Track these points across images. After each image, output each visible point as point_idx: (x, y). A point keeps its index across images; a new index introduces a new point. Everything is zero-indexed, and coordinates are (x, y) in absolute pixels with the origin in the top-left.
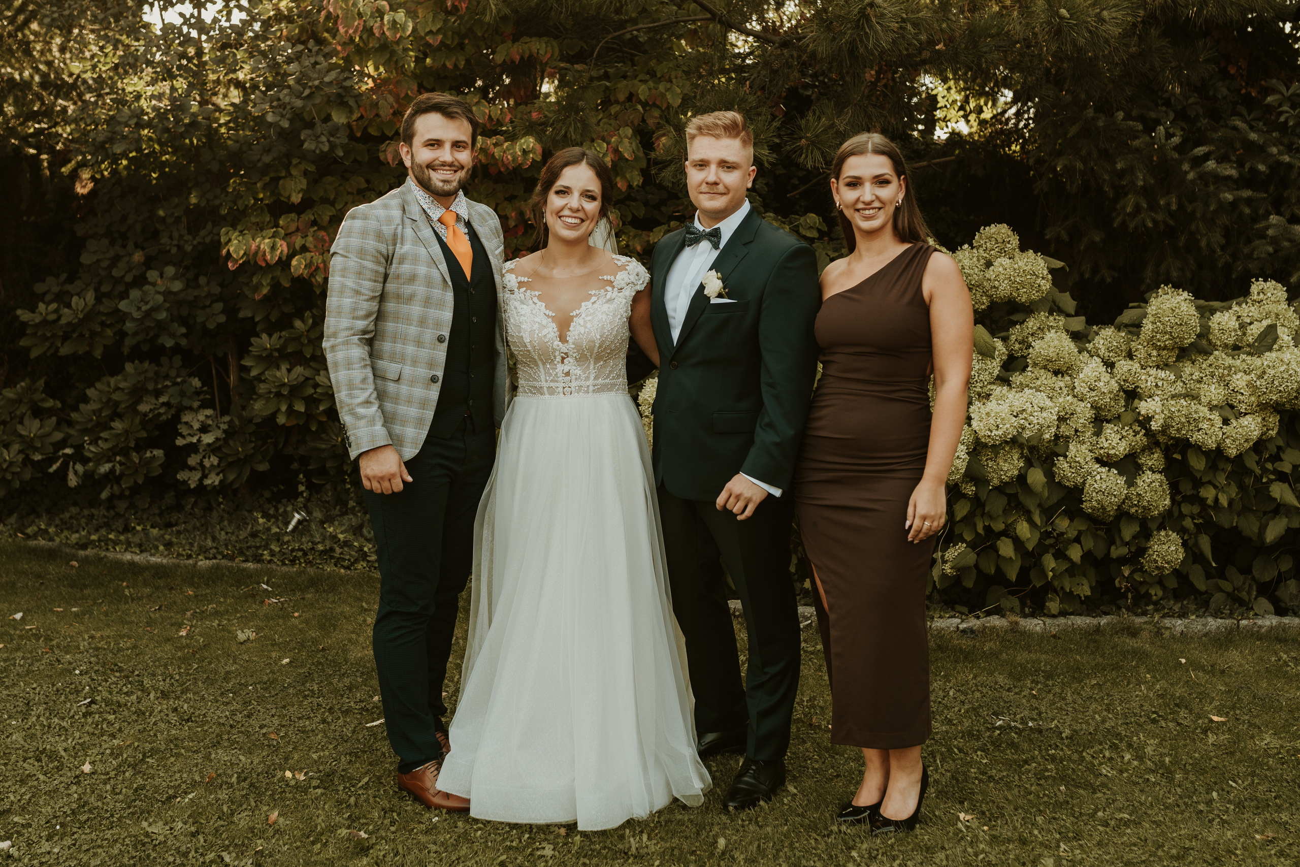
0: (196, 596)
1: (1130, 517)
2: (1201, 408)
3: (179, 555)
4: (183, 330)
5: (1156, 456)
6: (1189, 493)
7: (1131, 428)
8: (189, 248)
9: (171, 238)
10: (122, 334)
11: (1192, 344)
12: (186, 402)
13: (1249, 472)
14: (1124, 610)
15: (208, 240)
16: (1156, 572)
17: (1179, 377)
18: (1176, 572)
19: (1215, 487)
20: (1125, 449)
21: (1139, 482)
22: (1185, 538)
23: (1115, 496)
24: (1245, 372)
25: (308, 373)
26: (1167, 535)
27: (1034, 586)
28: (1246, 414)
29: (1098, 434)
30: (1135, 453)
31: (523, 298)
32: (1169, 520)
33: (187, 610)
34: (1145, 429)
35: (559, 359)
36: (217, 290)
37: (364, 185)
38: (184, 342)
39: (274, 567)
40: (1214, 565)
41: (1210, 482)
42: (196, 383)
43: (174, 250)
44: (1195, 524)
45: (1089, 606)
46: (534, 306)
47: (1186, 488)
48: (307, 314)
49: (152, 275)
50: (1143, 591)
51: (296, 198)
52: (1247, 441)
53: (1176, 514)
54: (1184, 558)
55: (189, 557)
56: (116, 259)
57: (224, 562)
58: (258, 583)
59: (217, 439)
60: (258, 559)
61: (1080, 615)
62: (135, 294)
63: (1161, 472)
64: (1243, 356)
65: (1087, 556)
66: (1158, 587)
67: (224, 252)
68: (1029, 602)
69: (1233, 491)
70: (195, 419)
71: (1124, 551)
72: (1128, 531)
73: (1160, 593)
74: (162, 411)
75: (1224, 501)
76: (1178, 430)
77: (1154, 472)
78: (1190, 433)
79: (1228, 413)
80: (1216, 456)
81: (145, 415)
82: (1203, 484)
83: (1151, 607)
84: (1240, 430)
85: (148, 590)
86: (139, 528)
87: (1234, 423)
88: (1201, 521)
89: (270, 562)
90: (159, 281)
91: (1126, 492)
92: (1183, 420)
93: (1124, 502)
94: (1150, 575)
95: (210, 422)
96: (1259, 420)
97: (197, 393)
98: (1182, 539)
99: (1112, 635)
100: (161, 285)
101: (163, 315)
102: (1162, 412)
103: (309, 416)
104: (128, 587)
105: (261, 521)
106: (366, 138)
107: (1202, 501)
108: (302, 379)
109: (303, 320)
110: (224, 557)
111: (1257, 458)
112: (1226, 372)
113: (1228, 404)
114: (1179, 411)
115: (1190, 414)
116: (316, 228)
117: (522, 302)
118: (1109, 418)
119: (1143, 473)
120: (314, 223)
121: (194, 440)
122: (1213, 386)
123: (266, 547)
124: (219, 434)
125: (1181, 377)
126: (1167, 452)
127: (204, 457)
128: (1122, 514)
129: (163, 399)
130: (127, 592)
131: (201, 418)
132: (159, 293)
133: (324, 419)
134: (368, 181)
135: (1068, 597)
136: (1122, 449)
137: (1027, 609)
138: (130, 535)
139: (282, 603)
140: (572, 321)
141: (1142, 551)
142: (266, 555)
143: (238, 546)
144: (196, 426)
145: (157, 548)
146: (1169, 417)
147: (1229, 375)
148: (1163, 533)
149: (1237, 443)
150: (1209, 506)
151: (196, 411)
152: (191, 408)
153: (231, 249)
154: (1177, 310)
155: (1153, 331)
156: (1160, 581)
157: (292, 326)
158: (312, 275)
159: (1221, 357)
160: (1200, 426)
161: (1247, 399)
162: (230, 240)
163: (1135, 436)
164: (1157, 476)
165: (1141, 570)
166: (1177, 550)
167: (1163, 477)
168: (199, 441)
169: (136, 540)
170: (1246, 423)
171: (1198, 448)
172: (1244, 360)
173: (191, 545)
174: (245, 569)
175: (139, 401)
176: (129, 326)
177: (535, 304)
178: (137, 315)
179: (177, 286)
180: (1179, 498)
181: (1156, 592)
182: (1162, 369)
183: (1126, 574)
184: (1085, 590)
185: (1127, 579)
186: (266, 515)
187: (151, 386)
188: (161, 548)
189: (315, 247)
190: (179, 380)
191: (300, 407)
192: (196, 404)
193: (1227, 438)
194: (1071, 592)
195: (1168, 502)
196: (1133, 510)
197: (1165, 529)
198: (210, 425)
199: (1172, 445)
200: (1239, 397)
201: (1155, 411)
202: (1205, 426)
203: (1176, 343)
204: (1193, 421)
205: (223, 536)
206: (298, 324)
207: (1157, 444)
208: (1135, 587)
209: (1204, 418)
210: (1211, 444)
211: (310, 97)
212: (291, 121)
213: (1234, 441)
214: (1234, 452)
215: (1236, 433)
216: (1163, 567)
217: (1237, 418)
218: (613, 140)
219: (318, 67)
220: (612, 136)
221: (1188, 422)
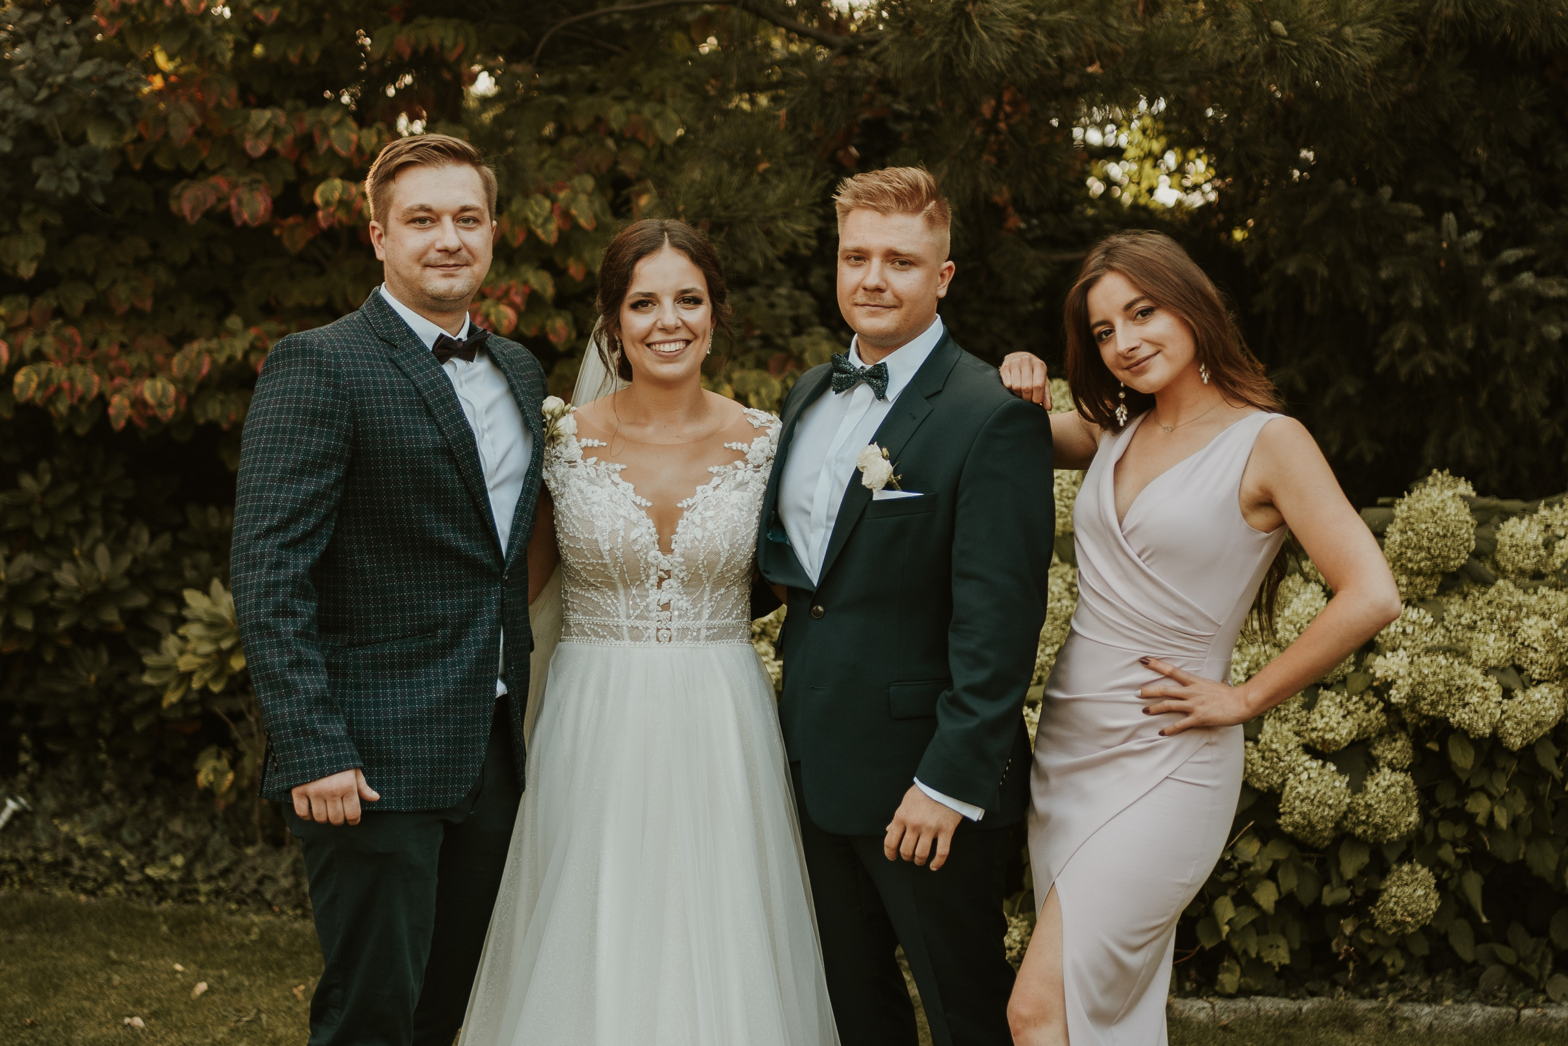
1: (1357, 842)
2: (1470, 670)
5: (1399, 744)
6: (1450, 805)
7: (1362, 698)
11: (1463, 567)
13: (1546, 775)
14: (1341, 989)
16: (1394, 930)
17: (1439, 619)
18: (1425, 929)
19: (1491, 797)
20: (1351, 733)
21: (1370, 785)
22: (1445, 876)
23: (1330, 806)
24: (1543, 615)
25: (41, 565)
26: (1413, 872)
27: (1202, 948)
28: (1539, 682)
29: (1310, 705)
30: (1369, 738)
31: (593, 475)
32: (1414, 847)
34: (1383, 700)
35: (654, 580)
37: (146, 251)
40: (1484, 920)
41: (1482, 789)
44: (1458, 856)
45: (1287, 982)
46: (614, 488)
47: (1446, 797)
48: (43, 465)
51: (27, 270)
52: (1538, 724)
53: (1430, 838)
54: (1439, 909)
63: (1406, 771)
64: (1543, 590)
65: (1285, 902)
66: (1398, 954)
68: (1193, 973)
69: (1520, 805)
71: (1344, 894)
72: (1351, 864)
73: (1401, 964)
75: (1502, 820)
76: (1433, 704)
77: (1394, 770)
78: (1451, 709)
79: (1512, 679)
80: (1492, 746)
82: (1473, 791)
83: (1383, 986)
84: (1528, 707)
87: (1520, 696)
88: (1465, 850)
91: (1348, 800)
92: (1441, 688)
93: (1345, 816)
94: (1384, 933)
96: (1561, 692)
98: (1437, 877)
99: (1316, 1029)
102: (1410, 675)
103: (41, 637)
106: (151, 171)
107: (1470, 819)
108: (29, 575)
109: (35, 475)
111: (1557, 753)
112: (1513, 614)
113: (1514, 666)
114: (1434, 674)
115: (1452, 679)
116: (59, 321)
117: (591, 482)
118: (1329, 680)
119: (1378, 771)
120: (58, 312)
122: (1493, 636)
125: (1443, 619)
126: (1418, 739)
128: (1342, 835)
133: (66, 642)
134: (154, 246)
135: (1255, 966)
136: (1344, 732)
137: (1188, 986)
140: (681, 517)
141: (1374, 896)
146: (1419, 684)
147: (1517, 619)
148: (1406, 868)
149: (1523, 727)
150: (1481, 827)
154: (1440, 513)
155: (1401, 544)
156: (1402, 944)
157: (16, 485)
158: (50, 400)
159: (1506, 590)
160: (1467, 698)
161: (1540, 660)
163: (1367, 711)
164: (1400, 777)
165: (1371, 926)
166: (1426, 895)
167: (1409, 779)
170: (1538, 696)
171: (1462, 733)
172: (1544, 596)
177: (616, 484)
180: (1434, 812)
181: (1394, 961)
182: (1414, 606)
183: (1348, 930)
184: (1280, 956)
185: (1350, 940)
189: (58, 352)
191: (26, 622)
193: (1508, 718)
194: (1259, 958)
195: (1414, 818)
196: (1359, 830)
197: (1411, 862)
199: (1425, 727)
200: (1532, 654)
201: (1397, 673)
202: (1474, 698)
203: (1437, 565)
204: (1456, 692)
206: (27, 482)
207: (1403, 725)
208: (1361, 954)
209: (1474, 686)
210: (1483, 728)
211: (48, 102)
212: (16, 141)
213: (1518, 724)
214: (1519, 741)
215: (1522, 712)
216: (1405, 923)
217: (1525, 688)
218: (562, 195)
219: (64, 52)
220: (560, 189)
221: (1449, 691)
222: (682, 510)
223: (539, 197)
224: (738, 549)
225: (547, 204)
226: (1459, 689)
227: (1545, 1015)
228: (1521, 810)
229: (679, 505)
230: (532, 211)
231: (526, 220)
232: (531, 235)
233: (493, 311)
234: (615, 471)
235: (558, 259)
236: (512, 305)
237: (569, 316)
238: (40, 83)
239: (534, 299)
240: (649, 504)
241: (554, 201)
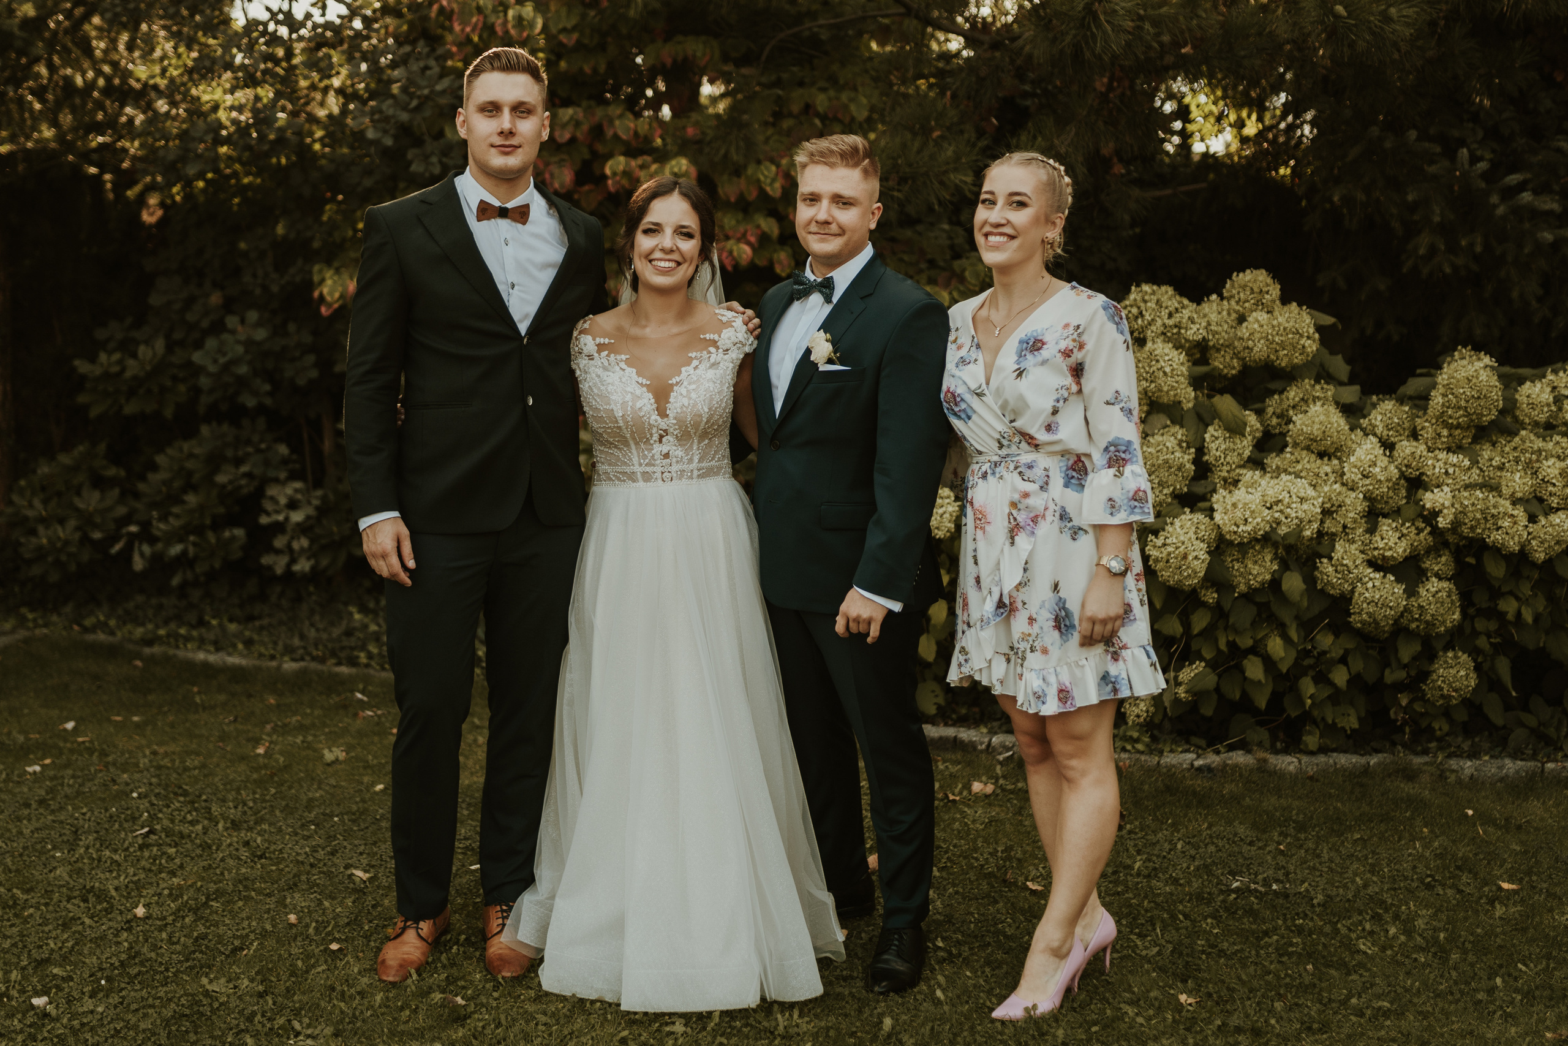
0: (278, 706)
1: (1412, 634)
2: (1502, 501)
3: (261, 655)
4: (267, 387)
5: (1444, 559)
6: (1484, 605)
7: (1413, 524)
8: (275, 289)
9: (255, 276)
10: (197, 391)
11: (1492, 421)
12: (272, 473)
14: (1400, 748)
15: (298, 279)
16: (1441, 702)
17: (1474, 462)
18: (1466, 702)
19: (1517, 598)
20: (1405, 550)
21: (1423, 592)
22: (1480, 660)
23: (1391, 608)
24: (1558, 457)
26: (1456, 657)
27: (1289, 715)
28: (1558, 510)
29: (1372, 530)
30: (1418, 555)
32: (1456, 638)
33: (268, 723)
34: (1431, 525)
36: (307, 339)
38: (268, 401)
39: (372, 672)
40: (1514, 694)
41: (1511, 593)
42: (283, 450)
43: (258, 291)
44: (1491, 644)
45: (1357, 742)
47: (1481, 599)
49: (232, 321)
50: (1424, 724)
52: (1558, 543)
53: (1468, 630)
54: (1477, 685)
55: (273, 657)
56: (190, 301)
57: (314, 666)
58: (352, 691)
59: (308, 517)
60: (353, 662)
61: (1345, 752)
62: (211, 343)
63: (1449, 580)
64: (1557, 438)
65: (1355, 680)
66: (1444, 720)
67: (316, 294)
68: (1281, 735)
69: (1541, 604)
70: (282, 493)
71: (1401, 675)
72: (1407, 652)
73: (1446, 728)
74: (243, 482)
75: (1528, 616)
76: (1472, 528)
77: (1440, 579)
78: (1487, 532)
79: (1535, 508)
80: (1520, 560)
81: (224, 486)
82: (1503, 595)
83: (1433, 745)
84: (1550, 529)
85: (222, 698)
86: (214, 622)
87: (1543, 521)
88: (1498, 640)
89: (367, 666)
90: (240, 328)
91: (1405, 603)
92: (1478, 516)
93: (1402, 615)
94: (1433, 704)
95: (299, 496)
97: (285, 462)
98: (1475, 661)
99: (1382, 778)
100: (242, 333)
101: (243, 370)
102: (1453, 505)
104: (199, 693)
105: (357, 616)
107: (1501, 616)
110: (314, 659)
112: (1534, 457)
113: (1536, 497)
114: (1473, 504)
115: (1488, 508)
118: (1386, 511)
119: (1428, 580)
121: (281, 518)
122: (1518, 475)
123: (363, 648)
124: (310, 511)
125: (1478, 462)
126: (1458, 555)
127: (293, 538)
128: (1400, 629)
129: (244, 469)
130: (198, 700)
131: (289, 491)
132: (238, 342)
135: (1331, 729)
136: (1400, 551)
137: (1278, 745)
138: (203, 630)
139: (379, 717)
141: (1425, 676)
142: (363, 657)
143: (330, 645)
144: (283, 501)
145: (234, 646)
146: (1461, 512)
147: (1538, 461)
148: (1450, 654)
149: (1546, 545)
150: (1510, 622)
151: (283, 483)
152: (276, 480)
153: (325, 291)
154: (1474, 380)
155: (1443, 405)
156: (1447, 712)
159: (1528, 439)
160: (1500, 523)
162: (323, 280)
163: (1418, 534)
164: (1445, 584)
165: (1422, 698)
166: (1467, 675)
167: (1452, 586)
168: (287, 519)
169: (211, 636)
170: (1558, 521)
171: (1496, 550)
172: (1558, 443)
173: (275, 643)
174: (337, 674)
175: (216, 470)
176: (204, 382)
178: (212, 368)
179: (261, 334)
180: (1471, 611)
181: (1440, 726)
182: (1454, 453)
183: (1404, 702)
184: (1351, 721)
185: (1405, 710)
186: (364, 609)
187: (229, 453)
188: (240, 646)
190: (263, 446)
192: (283, 475)
193: (1533, 538)
194: (1334, 724)
195: (1457, 616)
196: (1414, 626)
197: (1454, 650)
198: (299, 501)
199: (1464, 546)
200: (1550, 488)
201: (1443, 505)
202: (1506, 523)
203: (1472, 421)
204: (1491, 518)
205: (312, 633)
207: (1446, 544)
208: (1414, 720)
209: (1505, 514)
210: (1513, 546)
211: (418, 109)
212: (396, 137)
213: (1542, 543)
214: (1542, 556)
215: (1545, 533)
216: (1450, 696)
217: (1546, 515)
218: (784, 161)
219: (428, 72)
220: (782, 157)
221: (1485, 518)
223: (768, 164)
225: (774, 168)
226: (1493, 516)
228: (1541, 609)
230: (763, 174)
231: (758, 181)
232: (762, 193)
233: (735, 248)
235: (781, 208)
236: (749, 243)
237: (790, 250)
238: (412, 96)
239: (764, 239)
241: (778, 166)
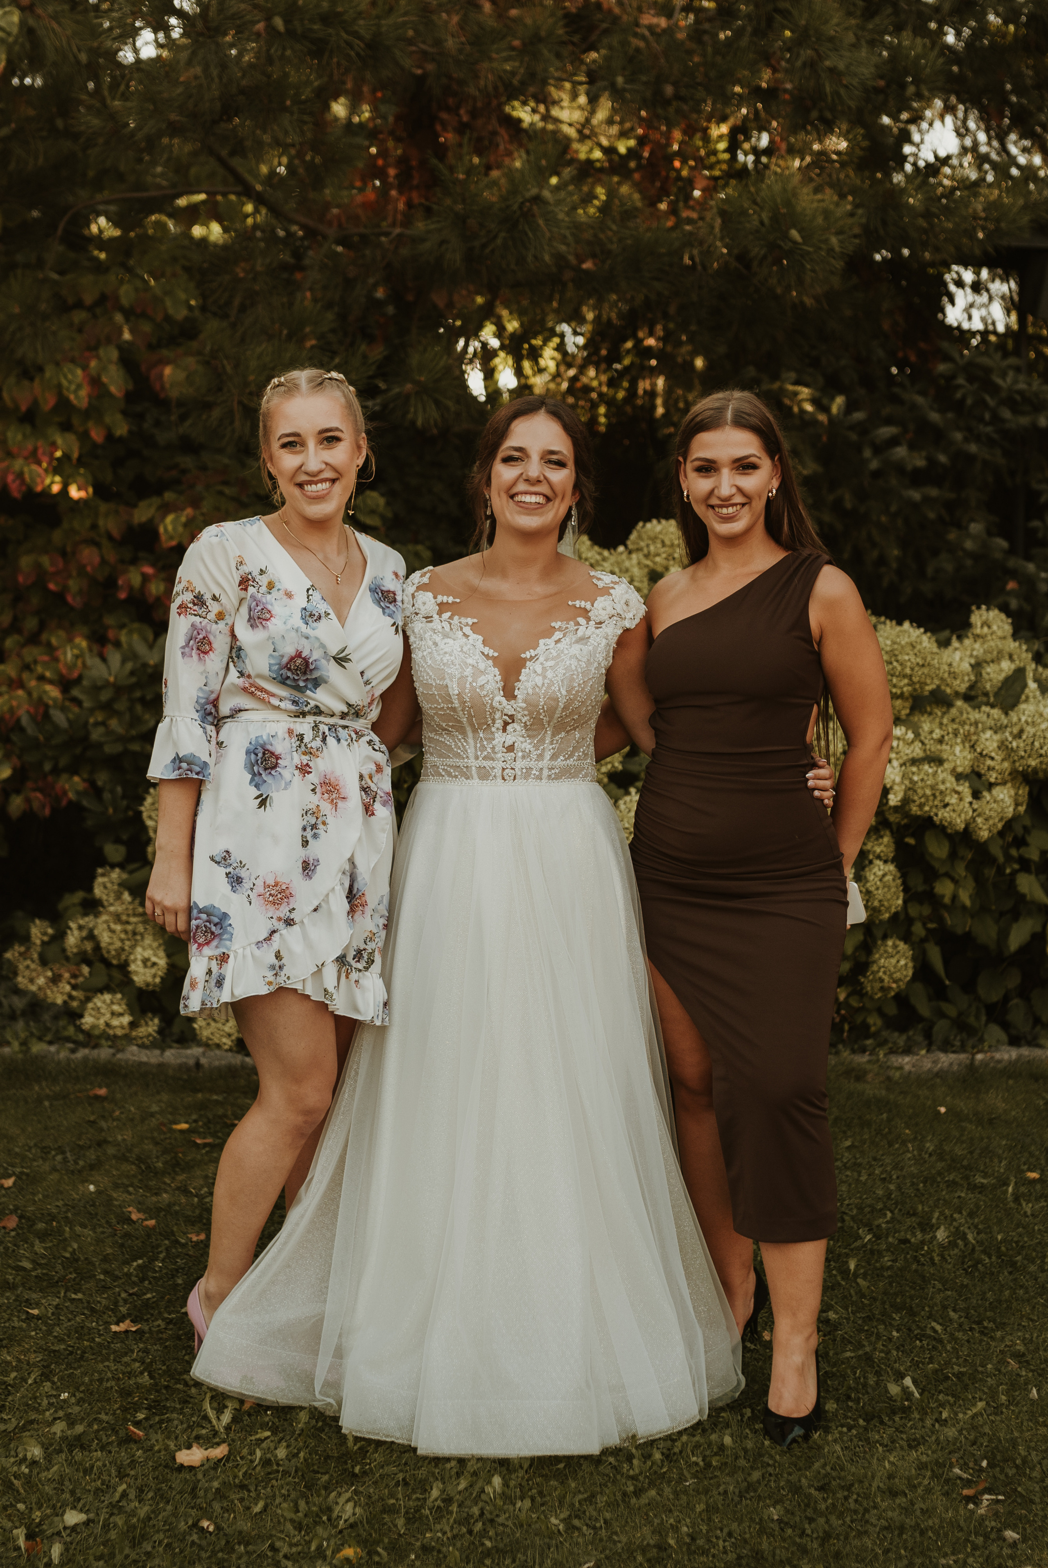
2: (946, 776)
5: (885, 840)
6: (921, 889)
11: (934, 691)
16: (881, 994)
17: (917, 735)
18: (901, 994)
19: (954, 880)
22: (918, 948)
26: (895, 946)
28: (997, 785)
35: (499, 724)
40: (947, 982)
41: (947, 874)
46: (465, 640)
47: (916, 882)
50: (860, 1020)
52: (1001, 820)
54: (914, 976)
63: (891, 862)
75: (966, 899)
76: (921, 806)
77: (885, 862)
78: (934, 810)
79: (977, 783)
80: (966, 839)
82: (940, 876)
83: (870, 1041)
84: (993, 805)
87: (986, 796)
88: (932, 925)
92: (928, 792)
94: (871, 998)
96: (1013, 792)
98: (914, 950)
102: (902, 782)
107: (937, 899)
111: (1003, 844)
112: (973, 729)
113: (975, 772)
114: (922, 780)
115: (936, 784)
122: (957, 748)
125: (920, 735)
126: (899, 835)
140: (524, 666)
146: (910, 789)
148: (890, 943)
149: (991, 822)
150: (946, 906)
160: (947, 799)
161: (998, 765)
164: (888, 867)
165: (861, 992)
166: (906, 965)
167: (894, 869)
170: (999, 796)
171: (941, 830)
193: (979, 815)
195: (900, 901)
197: (893, 938)
199: (906, 825)
200: (989, 762)
201: (893, 780)
202: (953, 800)
203: (915, 690)
204: (938, 795)
207: (888, 824)
209: (951, 790)
210: (958, 824)
213: (986, 820)
214: (986, 834)
215: (990, 810)
216: (890, 988)
217: (991, 790)
221: (934, 795)
222: (525, 660)
224: (576, 695)
226: (941, 792)
227: (992, 1058)
229: (523, 656)
234: (467, 624)
240: (496, 654)
